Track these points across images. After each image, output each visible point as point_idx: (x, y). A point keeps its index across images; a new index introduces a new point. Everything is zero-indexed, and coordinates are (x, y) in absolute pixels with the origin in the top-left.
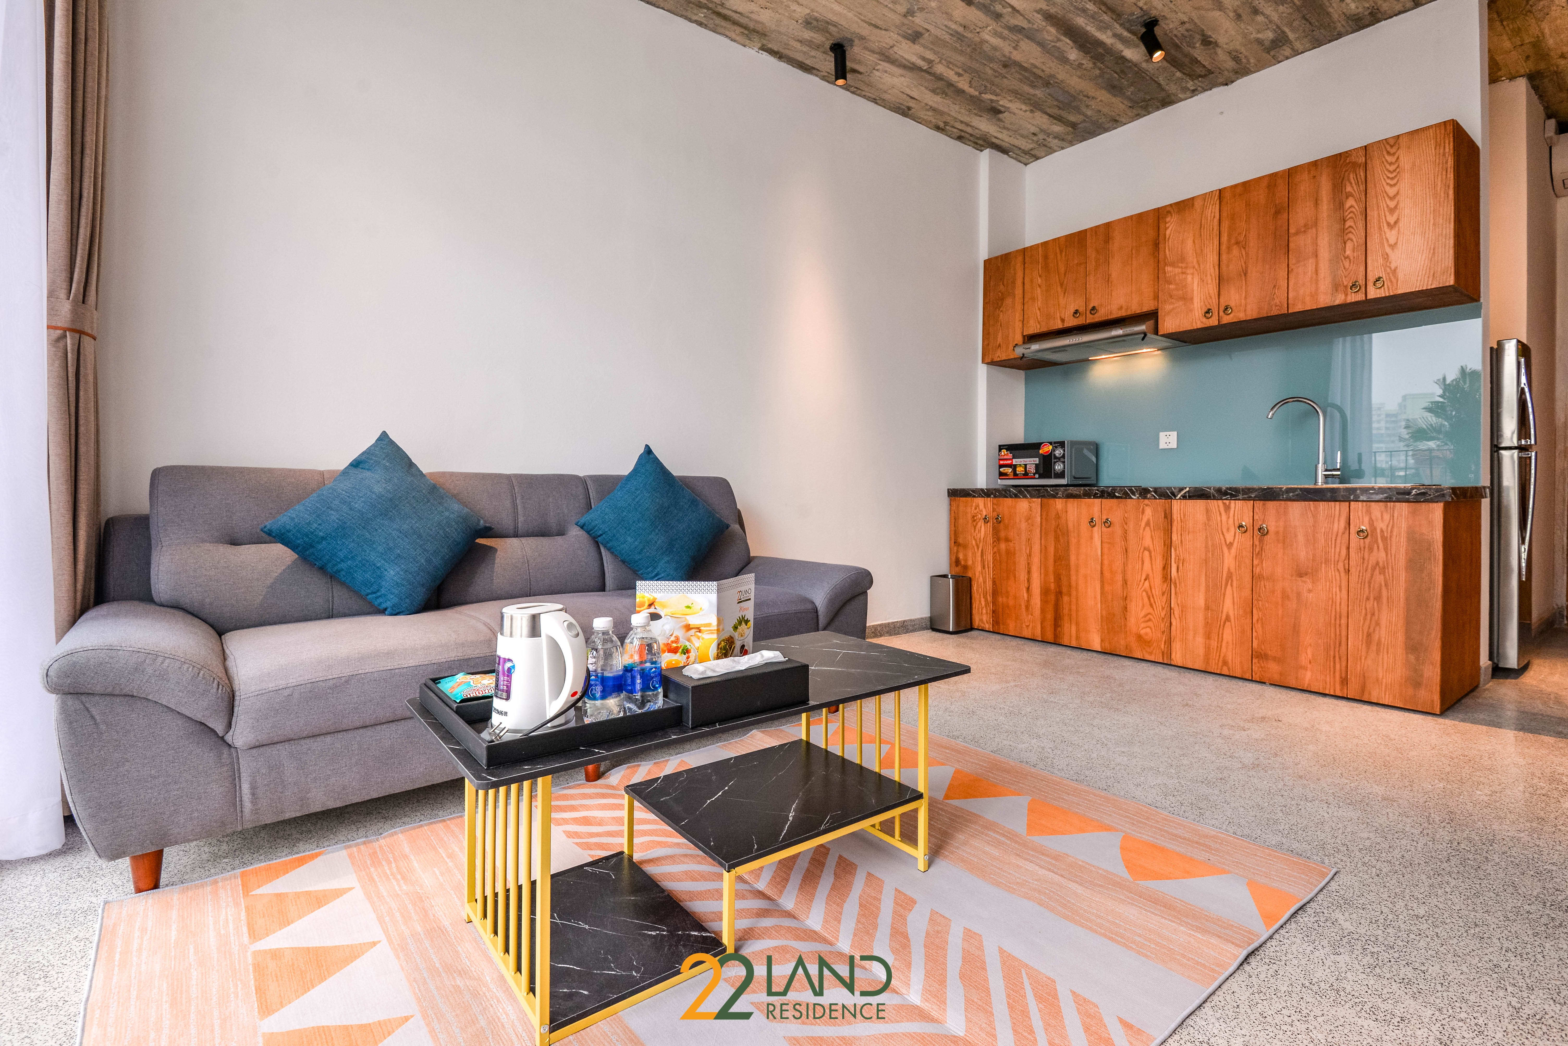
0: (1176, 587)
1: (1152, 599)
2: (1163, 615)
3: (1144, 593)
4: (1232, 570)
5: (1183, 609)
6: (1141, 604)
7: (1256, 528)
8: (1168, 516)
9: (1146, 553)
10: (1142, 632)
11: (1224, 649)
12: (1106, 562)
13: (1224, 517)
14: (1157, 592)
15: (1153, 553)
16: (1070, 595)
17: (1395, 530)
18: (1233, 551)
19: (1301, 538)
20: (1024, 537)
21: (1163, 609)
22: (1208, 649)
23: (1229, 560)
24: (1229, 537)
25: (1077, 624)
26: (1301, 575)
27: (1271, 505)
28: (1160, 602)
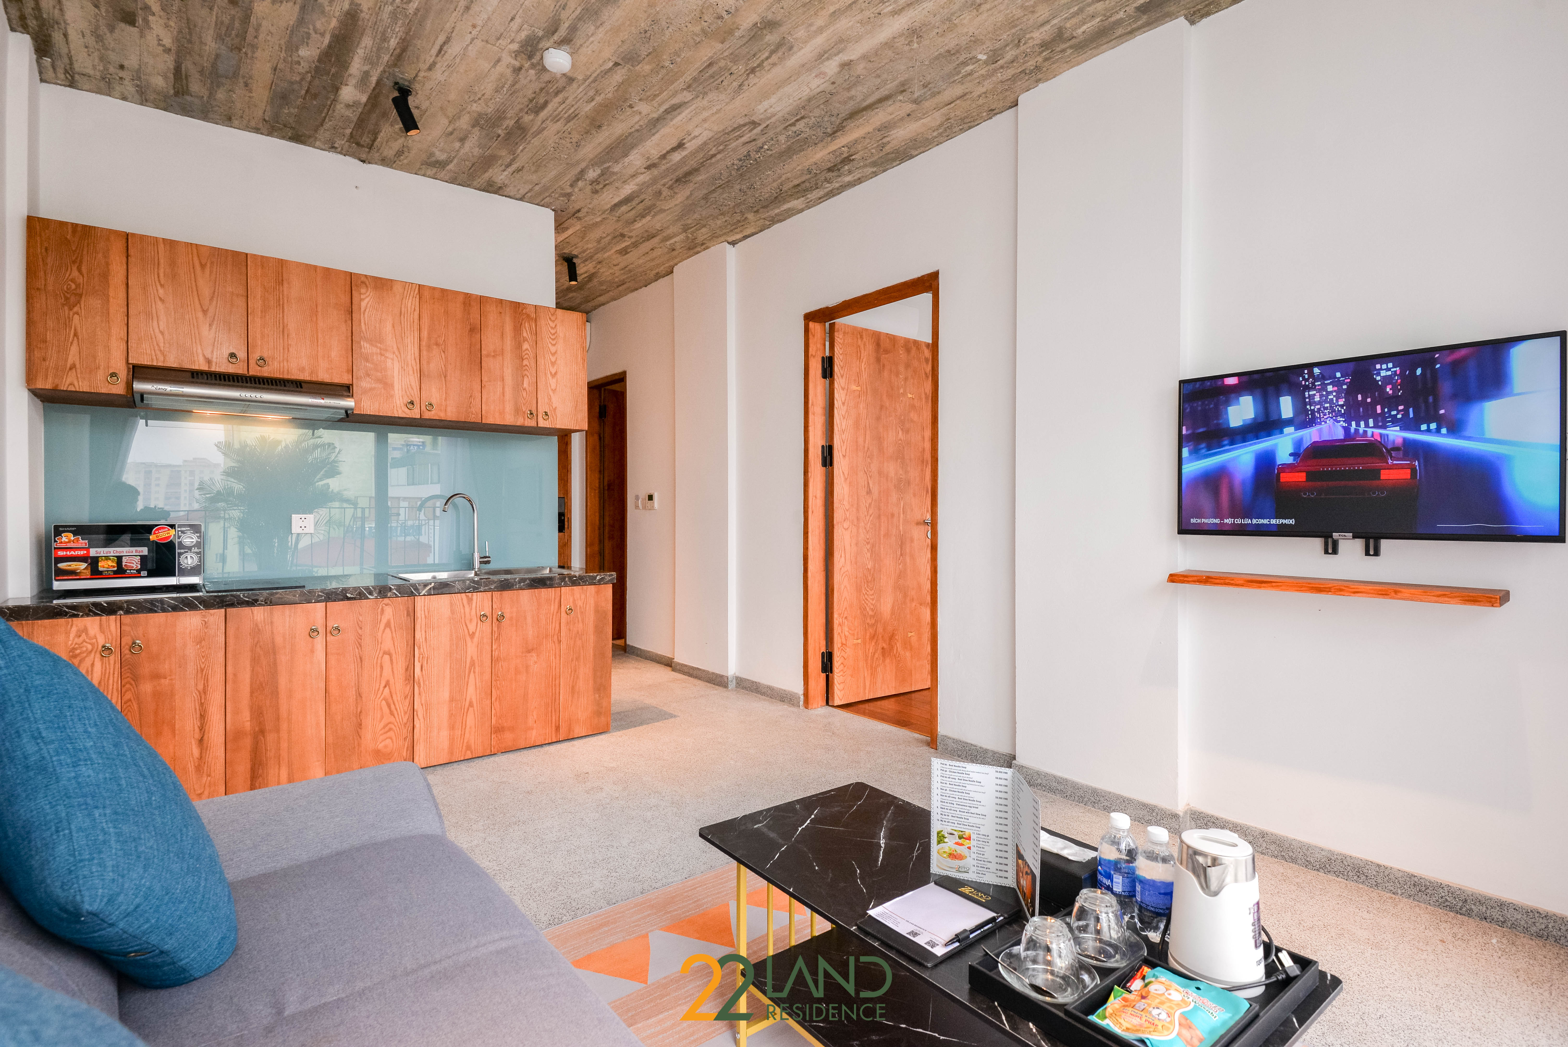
0: (419, 687)
1: (392, 706)
2: (405, 720)
3: (384, 702)
4: (475, 658)
5: (427, 707)
6: (379, 716)
7: (495, 616)
8: (412, 614)
9: (387, 657)
10: (381, 746)
11: (467, 735)
12: (333, 677)
13: (467, 609)
14: (398, 697)
15: (394, 656)
16: (278, 730)
17: (588, 606)
18: (476, 640)
19: (529, 620)
20: (191, 668)
21: (405, 713)
22: (452, 740)
23: (472, 649)
24: (472, 628)
25: (290, 765)
26: (529, 651)
27: (507, 594)
28: (402, 706)
